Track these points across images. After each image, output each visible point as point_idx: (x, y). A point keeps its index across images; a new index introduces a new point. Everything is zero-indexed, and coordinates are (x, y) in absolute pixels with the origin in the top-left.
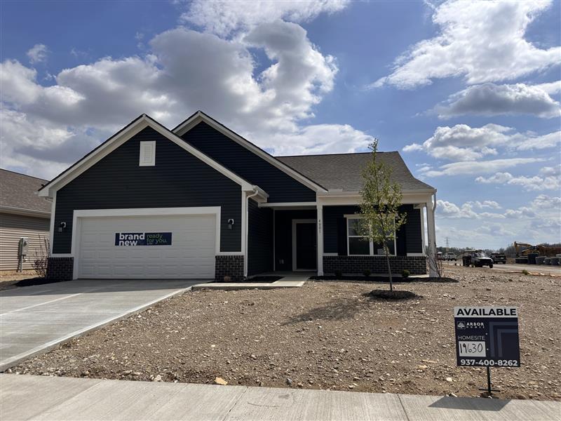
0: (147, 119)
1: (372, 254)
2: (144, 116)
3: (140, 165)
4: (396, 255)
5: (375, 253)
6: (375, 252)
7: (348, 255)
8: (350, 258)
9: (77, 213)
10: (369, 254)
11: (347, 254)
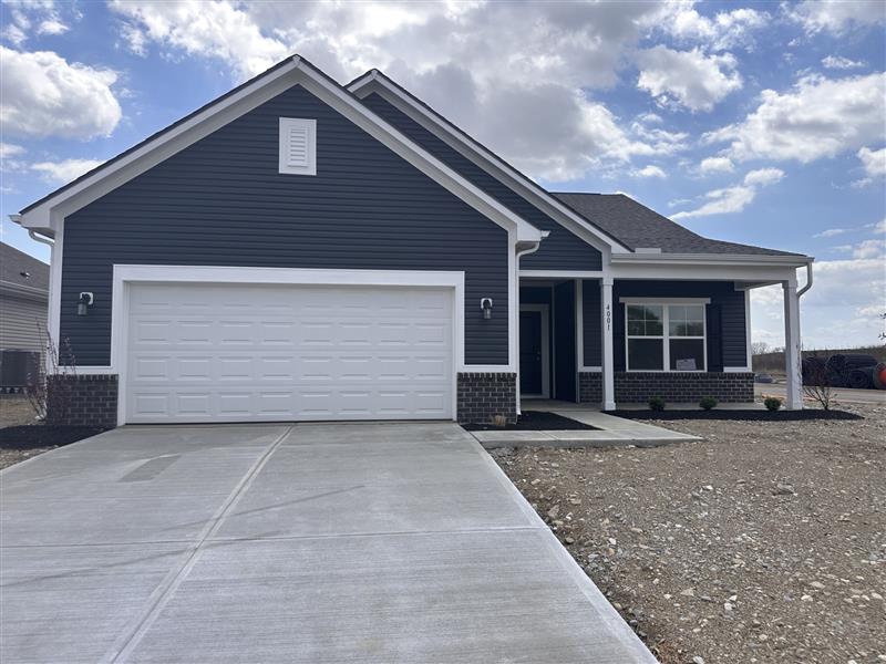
0: (303, 67)
1: (667, 368)
2: (296, 60)
3: (280, 172)
4: (706, 371)
5: (671, 368)
6: (673, 366)
7: (627, 371)
8: (631, 376)
9: (122, 273)
10: (662, 368)
11: (625, 370)
